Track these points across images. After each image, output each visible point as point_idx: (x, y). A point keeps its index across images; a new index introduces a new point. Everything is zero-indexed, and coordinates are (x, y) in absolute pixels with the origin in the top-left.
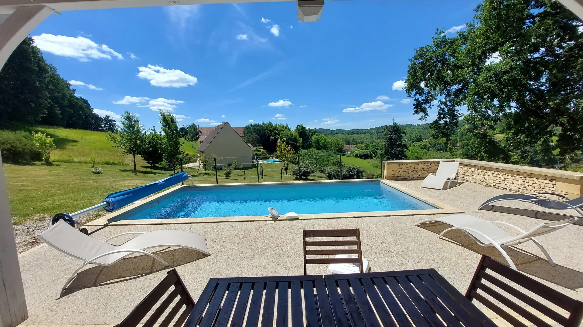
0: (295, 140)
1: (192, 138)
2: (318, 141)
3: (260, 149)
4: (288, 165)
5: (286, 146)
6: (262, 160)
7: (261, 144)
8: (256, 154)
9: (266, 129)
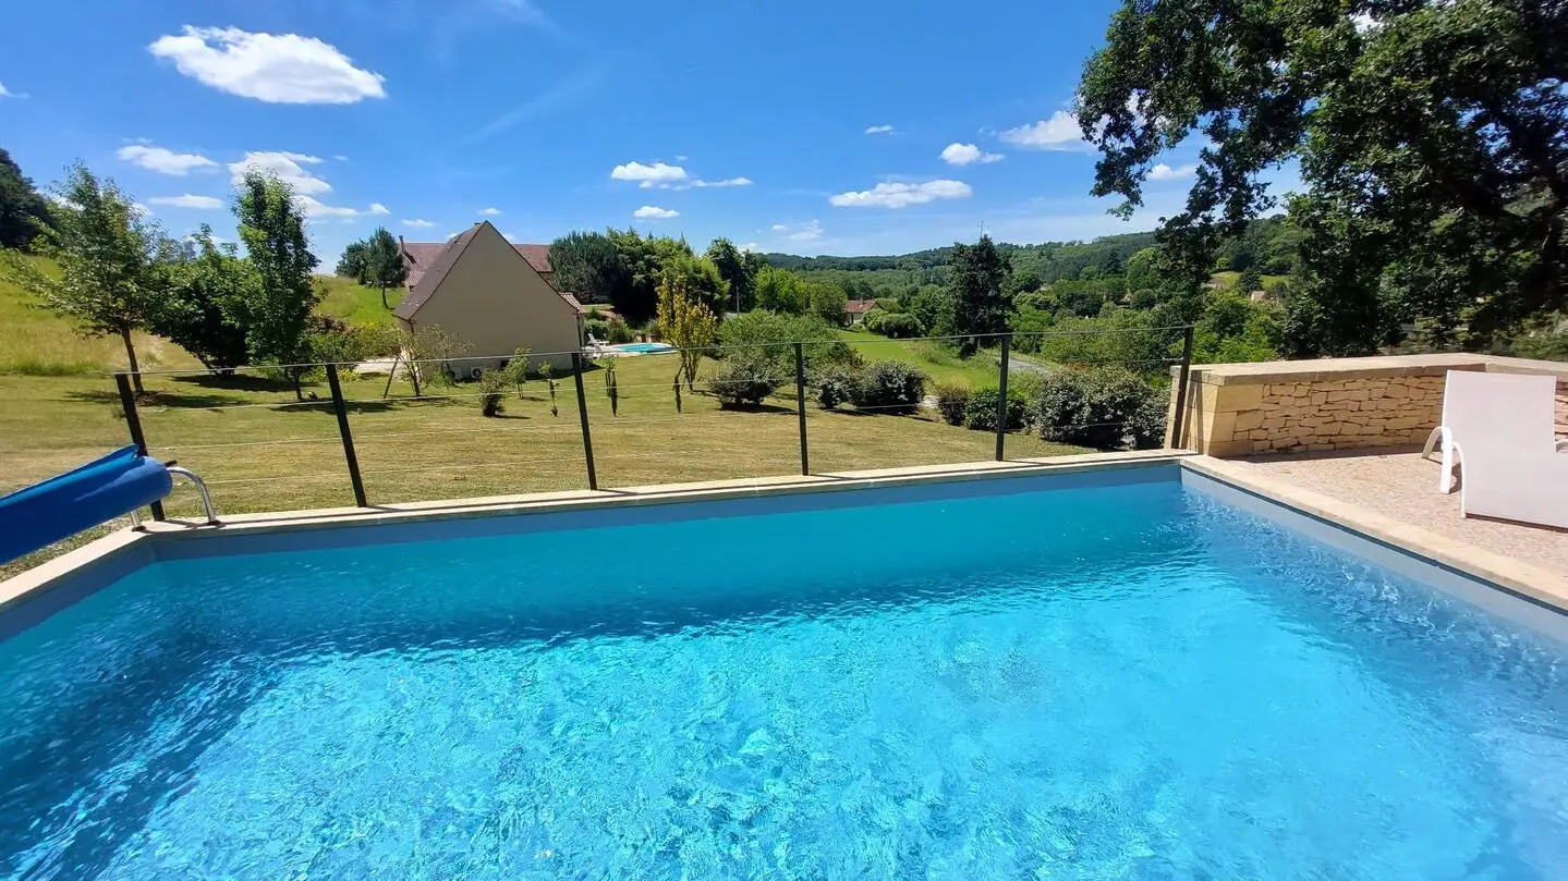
0: (708, 284)
1: (383, 276)
2: (771, 290)
3: (603, 313)
4: (695, 361)
5: (686, 301)
6: (610, 344)
7: (605, 298)
8: (593, 326)
9: (621, 251)
